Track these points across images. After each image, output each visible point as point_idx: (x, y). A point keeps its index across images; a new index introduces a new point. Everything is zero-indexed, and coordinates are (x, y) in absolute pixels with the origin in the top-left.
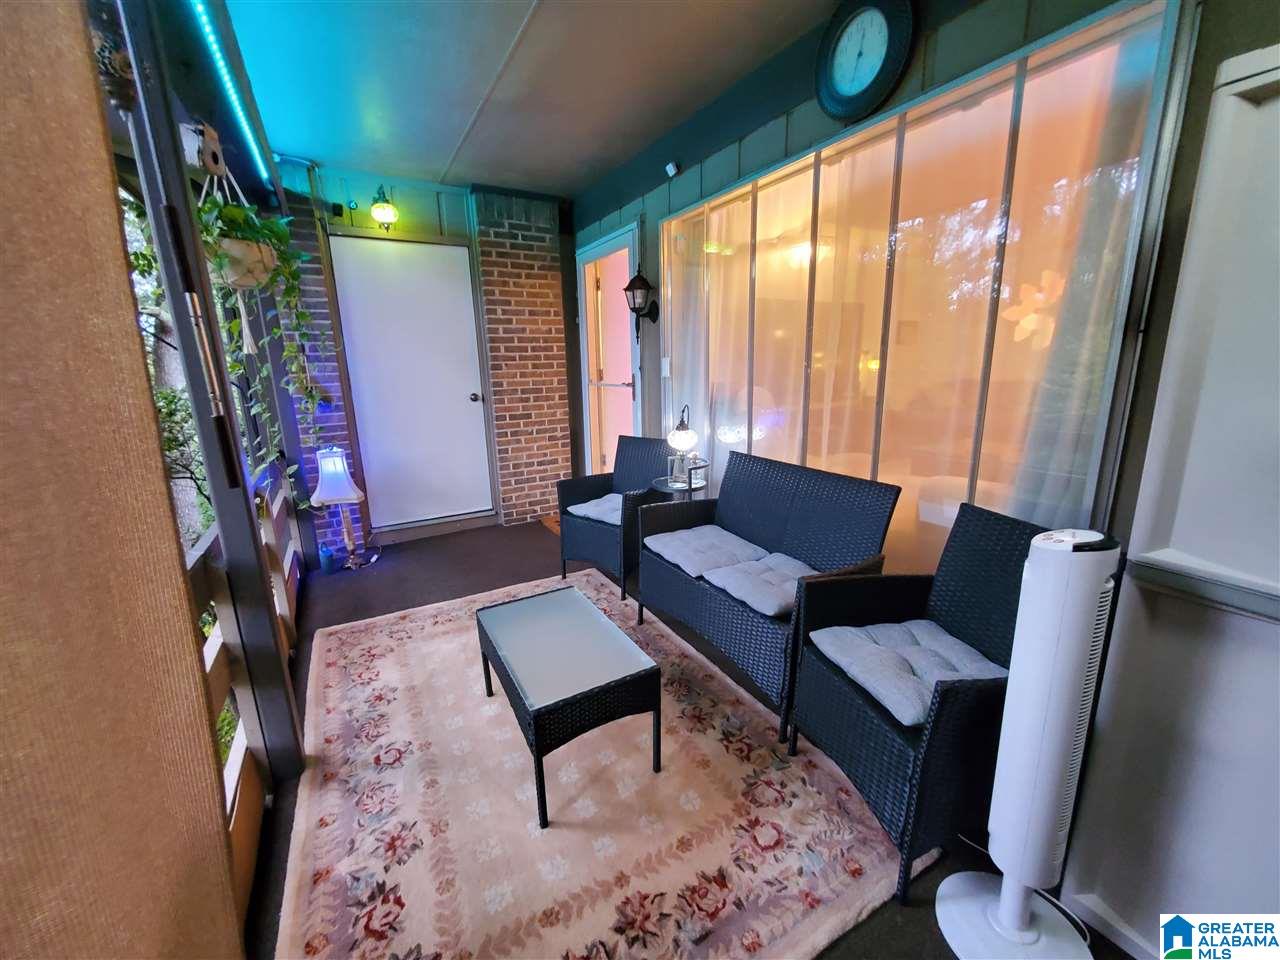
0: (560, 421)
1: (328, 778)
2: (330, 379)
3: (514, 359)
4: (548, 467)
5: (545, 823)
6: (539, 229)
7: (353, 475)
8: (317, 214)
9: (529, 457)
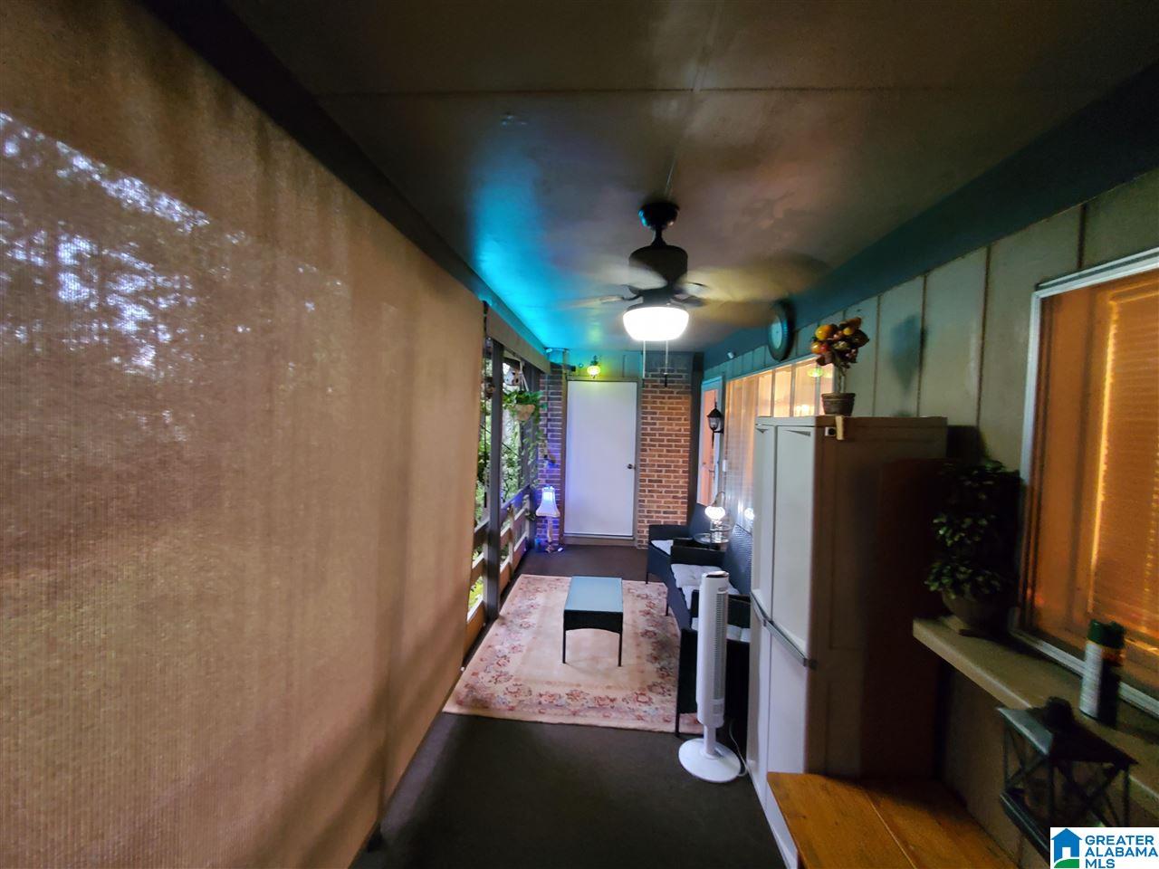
0: (682, 487)
1: (503, 624)
2: (556, 452)
3: (654, 446)
4: (671, 516)
5: (564, 662)
6: (678, 371)
7: (557, 502)
8: (564, 371)
9: (658, 507)
